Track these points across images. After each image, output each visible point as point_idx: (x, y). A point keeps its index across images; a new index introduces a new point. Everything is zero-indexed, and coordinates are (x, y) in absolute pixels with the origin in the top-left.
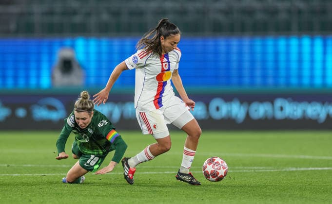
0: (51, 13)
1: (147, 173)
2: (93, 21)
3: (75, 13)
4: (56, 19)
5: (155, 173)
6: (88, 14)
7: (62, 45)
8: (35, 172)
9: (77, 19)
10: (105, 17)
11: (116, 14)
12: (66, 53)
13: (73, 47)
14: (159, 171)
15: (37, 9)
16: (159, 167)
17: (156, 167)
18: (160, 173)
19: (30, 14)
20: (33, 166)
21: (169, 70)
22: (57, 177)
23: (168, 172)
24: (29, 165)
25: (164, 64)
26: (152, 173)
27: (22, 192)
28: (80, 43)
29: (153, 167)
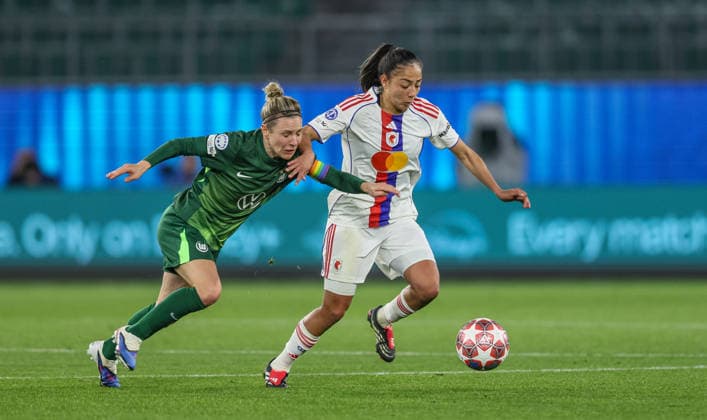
0: (454, 30)
1: (658, 368)
2: (542, 46)
3: (503, 29)
4: (466, 43)
5: (674, 368)
6: (533, 33)
7: (479, 99)
8: (422, 368)
9: (510, 43)
10: (569, 38)
11: (593, 31)
12: (487, 115)
13: (501, 103)
14: (683, 364)
15: (425, 20)
16: (682, 355)
17: (676, 355)
18: (685, 368)
19: (411, 32)
20: (417, 354)
21: (399, 147)
22: (467, 377)
23: (702, 367)
24: (409, 354)
25: (388, 135)
26: (667, 368)
27: (394, 411)
28: (516, 94)
29: (669, 355)
